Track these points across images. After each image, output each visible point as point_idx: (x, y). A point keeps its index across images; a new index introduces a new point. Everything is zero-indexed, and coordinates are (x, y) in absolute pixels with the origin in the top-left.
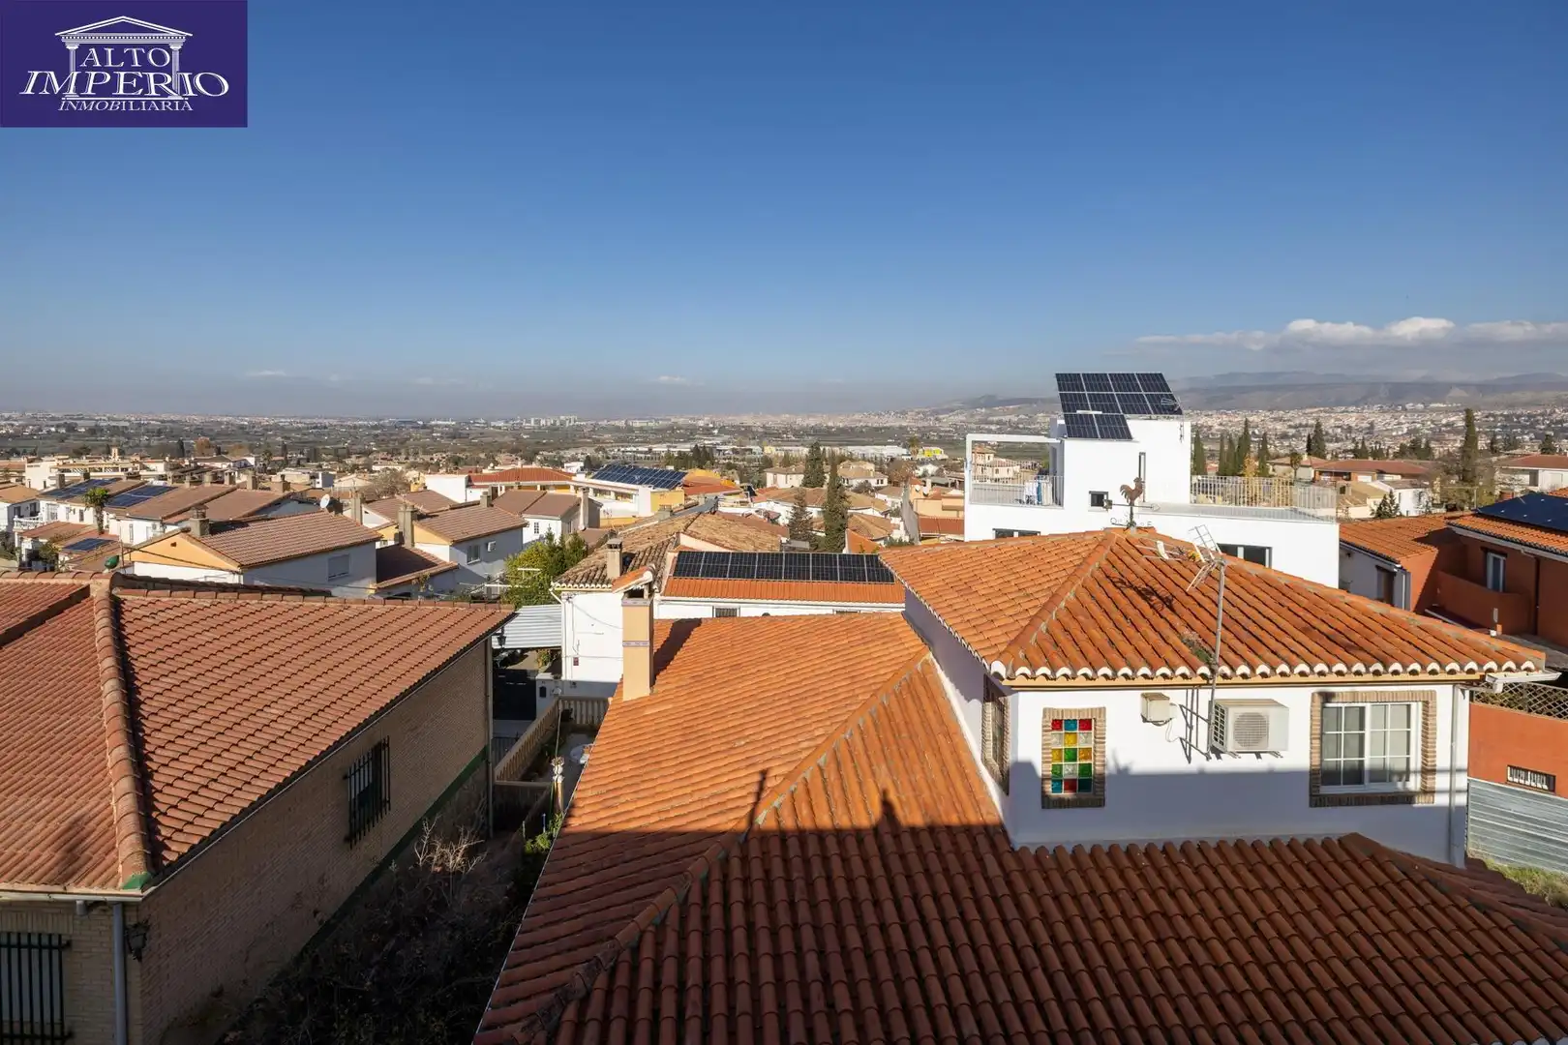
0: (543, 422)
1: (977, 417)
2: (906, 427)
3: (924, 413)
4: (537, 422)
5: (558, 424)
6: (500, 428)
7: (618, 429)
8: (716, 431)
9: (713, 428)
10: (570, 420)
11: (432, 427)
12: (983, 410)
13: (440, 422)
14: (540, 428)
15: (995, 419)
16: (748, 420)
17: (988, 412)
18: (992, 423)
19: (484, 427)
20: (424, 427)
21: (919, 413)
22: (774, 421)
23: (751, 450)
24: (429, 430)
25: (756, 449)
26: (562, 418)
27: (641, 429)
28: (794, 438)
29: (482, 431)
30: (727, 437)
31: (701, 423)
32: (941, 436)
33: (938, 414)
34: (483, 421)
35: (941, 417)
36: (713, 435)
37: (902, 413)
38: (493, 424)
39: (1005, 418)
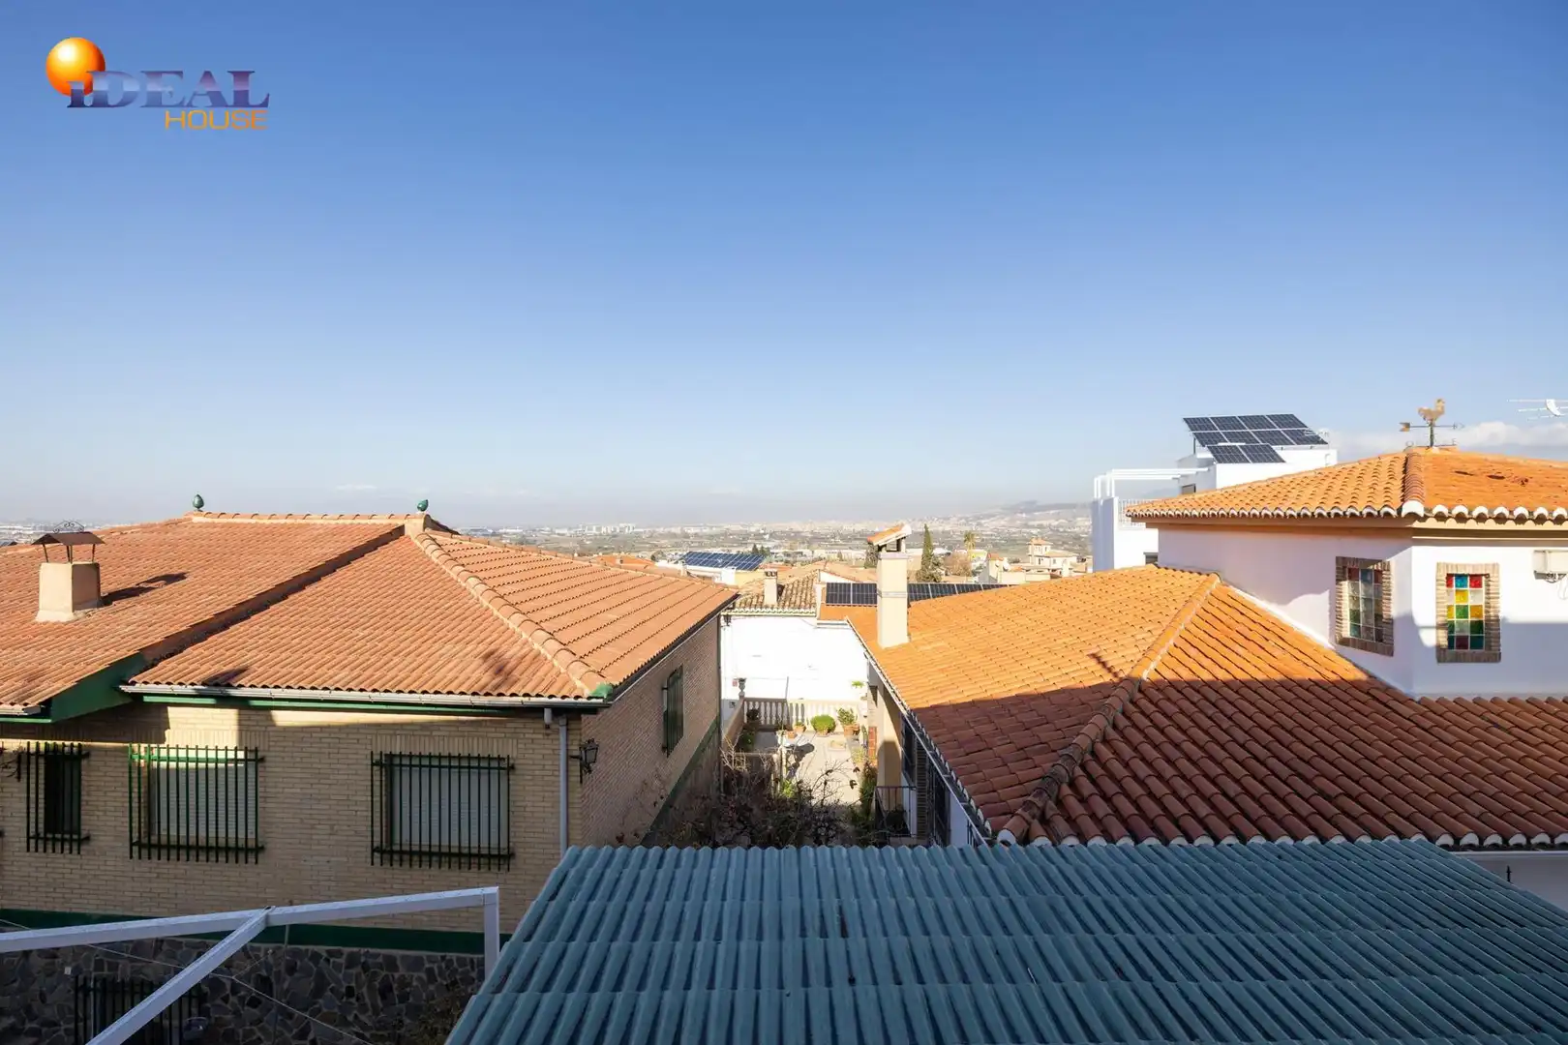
0: (604, 530)
1: (1018, 522)
2: (949, 532)
3: (966, 519)
4: (599, 529)
5: (618, 531)
6: (563, 535)
7: (674, 535)
8: (767, 537)
9: (765, 534)
10: (629, 528)
11: (500, 535)
12: (1024, 515)
13: (508, 531)
14: (601, 535)
15: (1036, 523)
16: (797, 526)
17: (1028, 516)
18: (1033, 527)
19: (548, 535)
20: (494, 534)
21: (961, 519)
22: (821, 527)
23: (802, 553)
24: (498, 538)
25: (806, 552)
26: (622, 525)
27: (696, 534)
28: (841, 542)
29: (548, 538)
30: (777, 542)
31: (753, 530)
32: (983, 540)
33: (979, 519)
34: (548, 529)
35: (983, 521)
36: (764, 539)
37: (944, 519)
38: (557, 531)
39: (1045, 523)
